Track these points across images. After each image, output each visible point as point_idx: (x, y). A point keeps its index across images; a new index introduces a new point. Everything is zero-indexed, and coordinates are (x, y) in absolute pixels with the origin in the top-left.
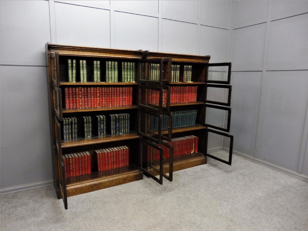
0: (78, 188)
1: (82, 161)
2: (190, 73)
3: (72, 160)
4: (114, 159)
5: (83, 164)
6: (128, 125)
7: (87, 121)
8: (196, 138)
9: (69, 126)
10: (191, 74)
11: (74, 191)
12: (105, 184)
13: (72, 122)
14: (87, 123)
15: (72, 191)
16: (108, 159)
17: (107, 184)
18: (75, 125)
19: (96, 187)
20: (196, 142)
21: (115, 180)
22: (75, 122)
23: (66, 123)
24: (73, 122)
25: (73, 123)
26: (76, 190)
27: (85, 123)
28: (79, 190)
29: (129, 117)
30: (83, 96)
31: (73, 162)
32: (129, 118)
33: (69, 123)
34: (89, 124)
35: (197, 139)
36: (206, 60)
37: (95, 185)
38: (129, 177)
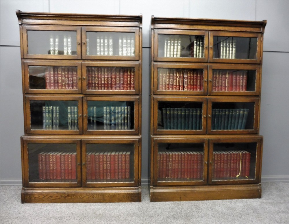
0: (47, 194)
1: (64, 161)
2: (232, 50)
3: (53, 158)
4: (107, 166)
5: (66, 165)
6: (129, 121)
7: (71, 111)
8: (246, 154)
9: (49, 114)
10: (234, 52)
11: (41, 197)
12: (82, 196)
13: (52, 110)
14: (71, 113)
15: (39, 196)
16: (99, 165)
17: (86, 198)
18: (56, 114)
19: (70, 197)
20: (245, 160)
21: (97, 194)
22: (56, 111)
23: (46, 111)
24: (54, 110)
25: (54, 112)
26: (45, 196)
27: (69, 113)
28: (47, 197)
29: (129, 110)
30: (67, 79)
31: (53, 161)
32: (129, 112)
33: (49, 111)
34: (74, 114)
35: (248, 155)
36: (260, 28)
37: (69, 195)
38: (119, 194)
